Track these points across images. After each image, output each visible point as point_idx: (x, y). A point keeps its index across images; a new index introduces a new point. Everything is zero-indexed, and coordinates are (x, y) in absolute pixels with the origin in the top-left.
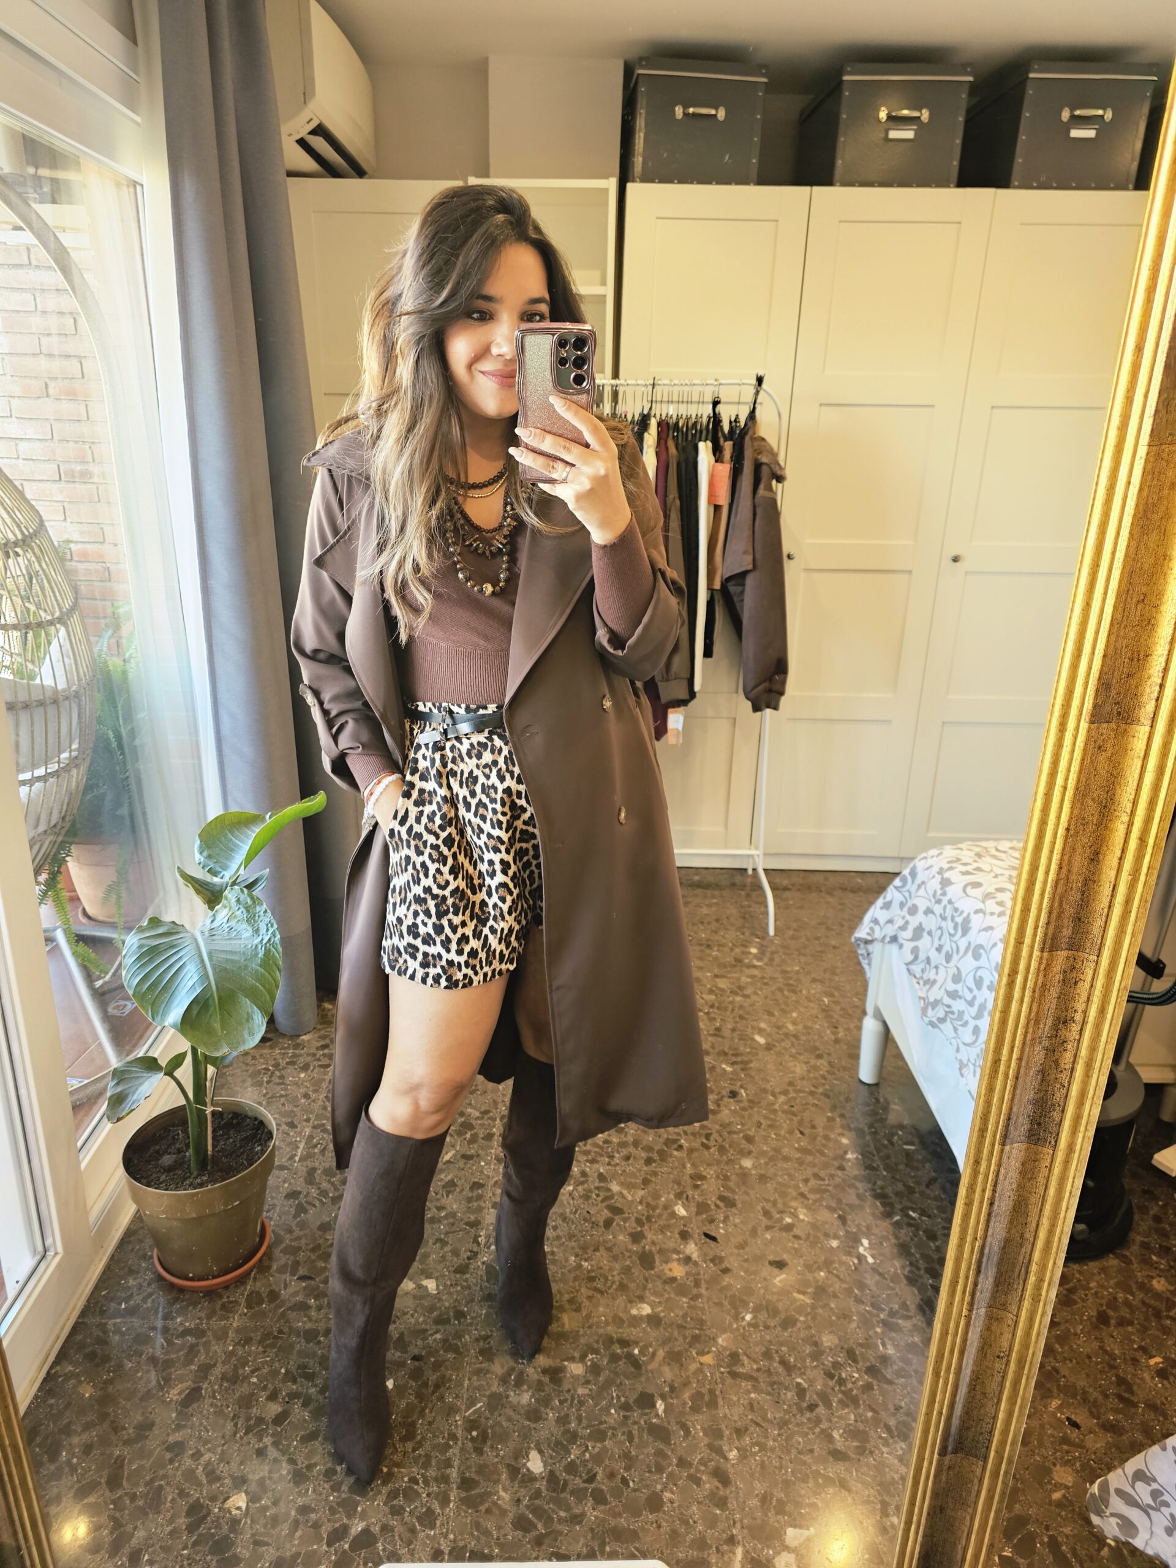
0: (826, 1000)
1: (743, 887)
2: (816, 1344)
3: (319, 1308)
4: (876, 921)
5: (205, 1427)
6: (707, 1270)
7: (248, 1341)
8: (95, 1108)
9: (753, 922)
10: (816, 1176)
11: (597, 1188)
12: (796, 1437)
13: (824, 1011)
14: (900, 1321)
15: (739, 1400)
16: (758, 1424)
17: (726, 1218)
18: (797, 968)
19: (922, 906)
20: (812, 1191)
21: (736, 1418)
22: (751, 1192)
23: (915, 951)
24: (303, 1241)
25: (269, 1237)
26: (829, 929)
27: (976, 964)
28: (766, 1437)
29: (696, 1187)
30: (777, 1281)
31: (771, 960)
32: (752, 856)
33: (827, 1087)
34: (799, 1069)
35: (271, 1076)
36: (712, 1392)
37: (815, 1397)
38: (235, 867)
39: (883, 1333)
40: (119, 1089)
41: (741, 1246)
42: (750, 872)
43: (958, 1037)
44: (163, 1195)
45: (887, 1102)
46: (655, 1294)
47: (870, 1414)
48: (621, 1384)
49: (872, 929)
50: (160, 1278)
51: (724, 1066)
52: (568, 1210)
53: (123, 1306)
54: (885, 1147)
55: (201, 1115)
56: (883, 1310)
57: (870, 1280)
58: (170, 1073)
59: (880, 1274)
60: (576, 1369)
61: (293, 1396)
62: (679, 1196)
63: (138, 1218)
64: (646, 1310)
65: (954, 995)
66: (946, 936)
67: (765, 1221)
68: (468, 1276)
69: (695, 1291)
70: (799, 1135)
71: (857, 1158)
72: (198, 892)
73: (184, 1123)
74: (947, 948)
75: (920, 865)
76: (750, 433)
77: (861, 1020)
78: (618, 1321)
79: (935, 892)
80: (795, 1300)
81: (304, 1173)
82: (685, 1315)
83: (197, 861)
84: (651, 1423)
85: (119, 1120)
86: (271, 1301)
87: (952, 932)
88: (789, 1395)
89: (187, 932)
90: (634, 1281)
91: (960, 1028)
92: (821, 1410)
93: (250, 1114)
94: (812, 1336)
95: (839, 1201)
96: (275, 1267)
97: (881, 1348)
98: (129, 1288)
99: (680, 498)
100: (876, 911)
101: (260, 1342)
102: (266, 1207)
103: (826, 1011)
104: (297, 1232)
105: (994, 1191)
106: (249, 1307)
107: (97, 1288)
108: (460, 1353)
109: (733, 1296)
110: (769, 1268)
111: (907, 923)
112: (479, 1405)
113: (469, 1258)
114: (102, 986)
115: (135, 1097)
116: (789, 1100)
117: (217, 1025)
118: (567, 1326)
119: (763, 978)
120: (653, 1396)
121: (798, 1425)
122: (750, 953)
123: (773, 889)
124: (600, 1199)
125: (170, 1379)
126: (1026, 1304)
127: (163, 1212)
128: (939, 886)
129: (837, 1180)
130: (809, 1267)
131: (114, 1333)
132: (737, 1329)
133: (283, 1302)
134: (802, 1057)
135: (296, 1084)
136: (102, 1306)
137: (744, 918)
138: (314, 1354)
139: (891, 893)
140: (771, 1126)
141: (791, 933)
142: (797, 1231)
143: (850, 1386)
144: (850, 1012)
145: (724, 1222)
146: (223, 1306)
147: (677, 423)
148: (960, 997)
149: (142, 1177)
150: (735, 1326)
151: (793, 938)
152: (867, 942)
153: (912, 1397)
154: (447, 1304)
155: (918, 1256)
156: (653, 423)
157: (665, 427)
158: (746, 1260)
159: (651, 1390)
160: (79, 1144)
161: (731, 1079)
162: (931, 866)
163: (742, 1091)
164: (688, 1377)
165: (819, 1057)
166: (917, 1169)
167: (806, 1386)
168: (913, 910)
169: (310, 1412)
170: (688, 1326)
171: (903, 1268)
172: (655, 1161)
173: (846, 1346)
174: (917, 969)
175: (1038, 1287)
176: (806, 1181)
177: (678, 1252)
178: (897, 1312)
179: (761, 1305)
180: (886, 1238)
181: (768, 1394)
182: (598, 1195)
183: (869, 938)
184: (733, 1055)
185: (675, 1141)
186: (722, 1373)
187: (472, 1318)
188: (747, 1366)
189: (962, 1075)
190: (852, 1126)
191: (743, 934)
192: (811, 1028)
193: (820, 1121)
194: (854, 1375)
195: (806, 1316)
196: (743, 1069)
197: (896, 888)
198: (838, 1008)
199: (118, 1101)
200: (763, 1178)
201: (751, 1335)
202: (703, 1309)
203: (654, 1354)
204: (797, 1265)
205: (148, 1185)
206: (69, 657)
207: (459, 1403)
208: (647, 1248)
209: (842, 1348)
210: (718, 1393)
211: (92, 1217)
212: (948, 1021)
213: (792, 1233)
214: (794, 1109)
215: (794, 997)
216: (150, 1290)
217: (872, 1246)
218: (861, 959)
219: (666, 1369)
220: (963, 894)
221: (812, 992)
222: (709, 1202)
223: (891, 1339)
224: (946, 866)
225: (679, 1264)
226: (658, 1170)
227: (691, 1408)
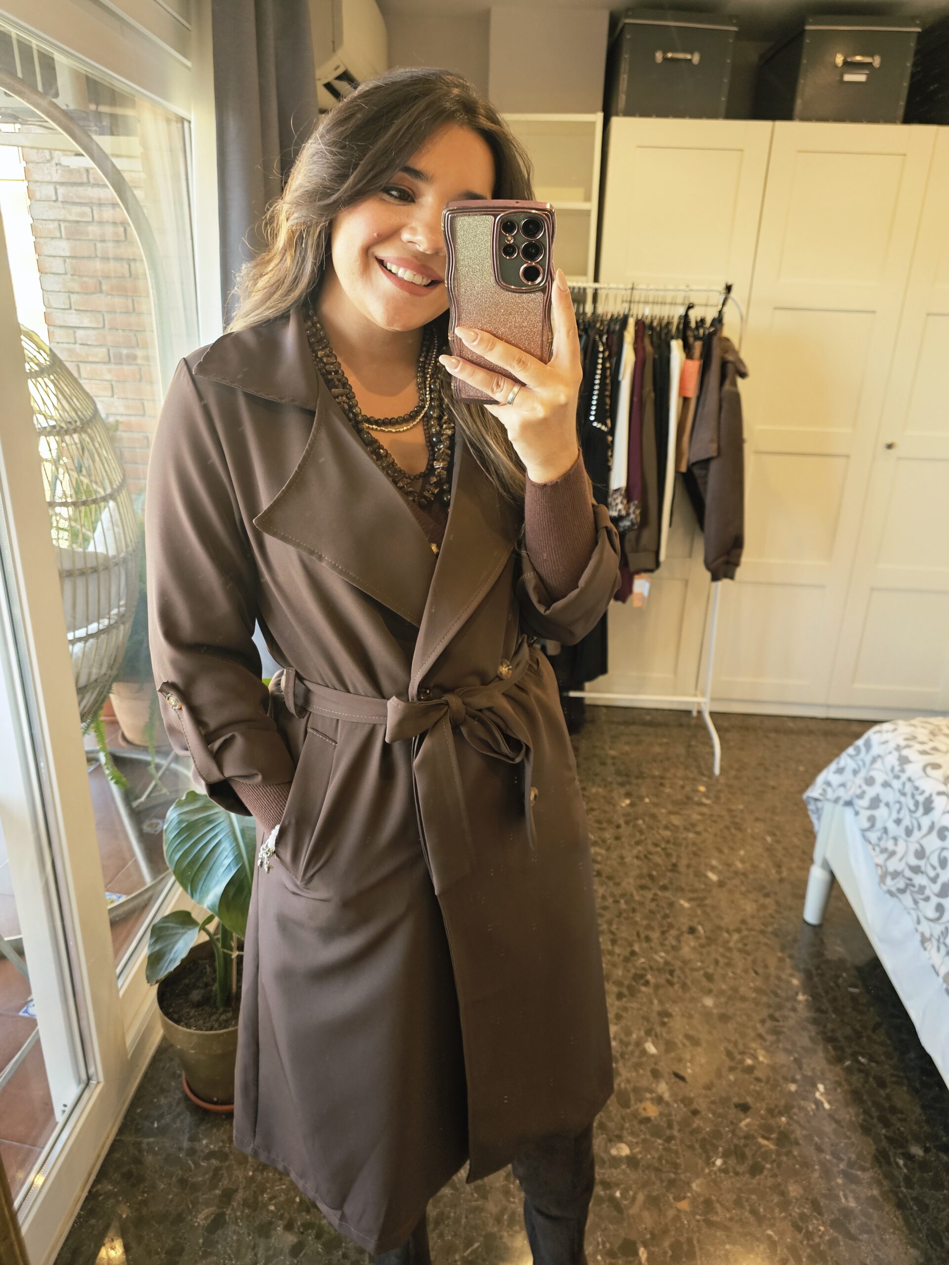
0: (769, 839)
1: (689, 726)
2: (783, 1194)
4: (828, 784)
5: (229, 1255)
6: (678, 1110)
9: (700, 762)
10: (772, 1017)
13: (767, 850)
14: (859, 1173)
17: (693, 1057)
18: (741, 807)
19: (880, 777)
20: (770, 1032)
22: (713, 1031)
23: (872, 819)
27: (939, 844)
29: (664, 1024)
30: (743, 1124)
31: (717, 798)
32: (697, 702)
33: (776, 926)
34: (749, 907)
36: (689, 1241)
37: (785, 1250)
39: (844, 1184)
40: (157, 948)
41: (708, 1087)
42: (695, 714)
45: (829, 943)
46: (633, 1134)
48: (606, 1229)
49: (824, 790)
50: (188, 1100)
51: (682, 902)
53: (156, 1125)
54: (832, 989)
55: (228, 957)
56: (842, 1160)
57: (828, 1127)
58: (203, 927)
59: (838, 1122)
62: (649, 1032)
64: (625, 1150)
65: (916, 870)
66: (905, 811)
67: (727, 1062)
69: (668, 1132)
70: (753, 974)
71: (807, 1001)
73: (211, 956)
74: (907, 822)
75: (874, 738)
76: (718, 334)
77: (808, 870)
79: (893, 767)
80: (761, 1146)
82: (660, 1158)
90: (612, 1120)
91: (922, 904)
94: (779, 1185)
97: (843, 1200)
98: (160, 1107)
99: (655, 390)
100: (828, 774)
107: (133, 1105)
109: (704, 1139)
110: (735, 1111)
111: (864, 792)
112: (476, 1245)
115: (171, 956)
116: (741, 940)
119: (711, 815)
120: (634, 1244)
122: (698, 791)
125: (198, 1203)
127: (193, 1048)
128: (896, 763)
129: (791, 1022)
130: (771, 1112)
131: (148, 1152)
132: (709, 1174)
134: (751, 896)
136: (138, 1124)
137: (692, 757)
139: (845, 759)
141: (734, 773)
142: (758, 1073)
143: (817, 1240)
145: (691, 1061)
147: (652, 322)
148: (922, 873)
149: (174, 1012)
150: (707, 1171)
151: (737, 778)
152: (816, 800)
153: (876, 1256)
155: (870, 1103)
156: (631, 322)
157: (641, 325)
158: (713, 1102)
159: (633, 1236)
160: (118, 971)
161: (690, 916)
162: (887, 741)
163: (700, 928)
164: (667, 1224)
165: (767, 895)
166: (863, 1013)
167: (776, 1238)
168: (870, 781)
169: (323, 1244)
170: (664, 1169)
171: (857, 1115)
172: (625, 996)
173: (810, 1197)
174: (873, 836)
176: (763, 1022)
177: (651, 1091)
178: (855, 1162)
179: (730, 1149)
180: (839, 1084)
181: (742, 1246)
183: (820, 797)
184: (690, 891)
185: (642, 976)
186: (698, 1221)
188: (720, 1214)
189: (925, 949)
190: (801, 967)
191: (692, 772)
192: (757, 866)
193: (772, 962)
195: (772, 1163)
196: (701, 906)
197: (851, 756)
198: (779, 847)
199: (156, 960)
200: (723, 1018)
201: (722, 1181)
202: (676, 1152)
203: (634, 1199)
204: (759, 1109)
205: (178, 1022)
206: (118, 526)
207: (458, 1242)
208: (623, 1085)
209: (807, 1199)
210: (695, 1242)
211: (129, 1040)
212: (908, 892)
213: (753, 1076)
214: (748, 948)
215: (739, 835)
216: (178, 1110)
217: (827, 1092)
218: (810, 813)
219: (646, 1214)
220: (922, 774)
221: (756, 830)
222: (676, 1040)
223: (852, 1191)
224: (903, 743)
225: (653, 1103)
226: (628, 1005)
227: (671, 1257)
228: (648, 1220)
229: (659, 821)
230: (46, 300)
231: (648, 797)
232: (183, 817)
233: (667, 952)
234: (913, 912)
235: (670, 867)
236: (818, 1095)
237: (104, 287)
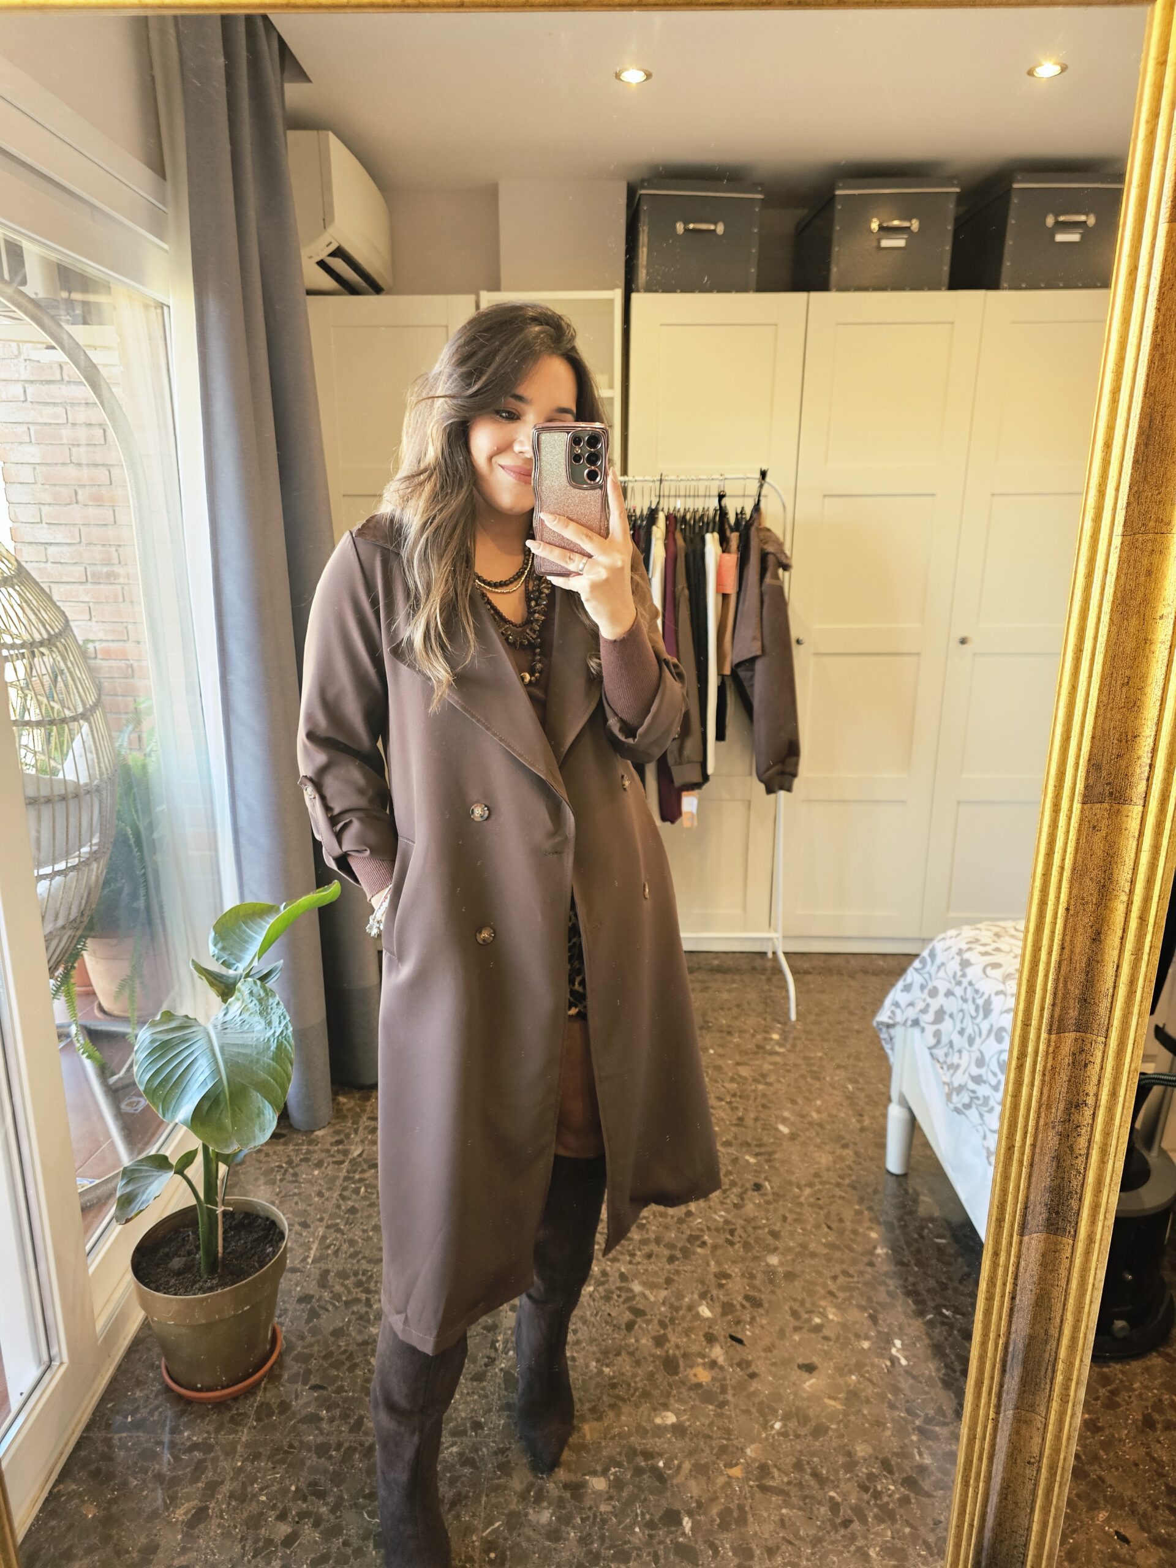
0: (850, 1087)
1: (763, 971)
2: (849, 1454)
3: (331, 1420)
4: (897, 1004)
5: (212, 1550)
6: (734, 1374)
7: (257, 1456)
8: (105, 1210)
9: (774, 1007)
10: (845, 1273)
11: (619, 1289)
12: (831, 1556)
13: (848, 1098)
14: (937, 1429)
15: (769, 1516)
16: (790, 1543)
17: (753, 1319)
18: (820, 1054)
19: (942, 988)
20: (842, 1289)
21: (767, 1536)
22: (778, 1291)
23: (937, 1034)
24: (316, 1348)
25: (281, 1344)
26: (851, 1013)
27: (999, 1047)
28: (800, 1557)
29: (721, 1286)
30: (807, 1385)
31: (794, 1046)
32: (771, 939)
33: (854, 1178)
34: (825, 1159)
35: (284, 1174)
36: (741, 1508)
37: (849, 1512)
38: (249, 958)
39: (919, 1441)
40: (129, 1189)
41: (769, 1349)
42: (770, 955)
43: (983, 1123)
44: (172, 1300)
45: (917, 1194)
46: (680, 1401)
47: (907, 1530)
48: (645, 1500)
49: (893, 1012)
50: (168, 1389)
51: (747, 1157)
52: (588, 1313)
53: (129, 1419)
54: (916, 1241)
55: (212, 1214)
56: (918, 1416)
57: (904, 1384)
58: (180, 1172)
59: (914, 1377)
60: (598, 1484)
61: (303, 1515)
62: (703, 1296)
63: (146, 1325)
64: (671, 1418)
65: (978, 1080)
66: (968, 1019)
67: (793, 1323)
68: (485, 1384)
69: (721, 1398)
70: (826, 1229)
71: (887, 1254)
72: (212, 984)
73: (194, 1223)
74: (969, 1031)
75: (939, 946)
76: (756, 524)
77: (886, 1107)
78: (642, 1431)
79: (955, 973)
80: (826, 1406)
81: (317, 1276)
82: (711, 1425)
83: (211, 953)
84: (677, 1542)
85: (127, 1221)
86: (281, 1413)
87: (974, 1014)
88: (822, 1510)
89: (200, 1025)
90: (658, 1388)
91: (986, 1115)
92: (856, 1526)
93: (262, 1214)
94: (845, 1445)
95: (869, 1299)
96: (286, 1377)
97: (917, 1457)
98: (135, 1400)
99: (689, 587)
100: (896, 994)
101: (270, 1458)
102: (277, 1312)
103: (850, 1098)
104: (309, 1339)
105: (1015, 1284)
106: (259, 1419)
107: (103, 1400)
108: (476, 1468)
109: (762, 1403)
110: (799, 1372)
111: (928, 1005)
112: (497, 1525)
113: (486, 1365)
114: (116, 1082)
115: (144, 1198)
116: (815, 1193)
117: (228, 1122)
118: (588, 1437)
119: (785, 1064)
120: (678, 1513)
121: (832, 1543)
122: (772, 1039)
123: (794, 972)
124: (621, 1300)
125: (177, 1497)
126: (1055, 1405)
127: (171, 1318)
128: (958, 968)
129: (868, 1277)
130: (842, 1370)
131: (120, 1448)
132: (767, 1439)
133: (294, 1414)
134: (827, 1148)
135: (309, 1181)
136: (108, 1419)
137: (766, 1003)
138: (326, 1471)
139: (911, 975)
140: (796, 1220)
141: (812, 1018)
142: (826, 1332)
143: (886, 1499)
144: (876, 1099)
145: (750, 1323)
146: (232, 1420)
147: (684, 517)
148: (985, 1082)
149: (151, 1282)
150: (764, 1435)
151: (815, 1023)
152: (889, 1026)
154: (463, 1415)
155: (953, 1357)
156: (661, 517)
157: (672, 520)
158: (774, 1364)
159: (677, 1506)
160: (88, 1247)
161: (756, 1171)
162: (950, 948)
163: (767, 1184)
164: (715, 1492)
165: (845, 1146)
166: (949, 1264)
167: (839, 1499)
168: (934, 993)
169: (321, 1533)
170: (715, 1436)
171: (938, 1370)
172: (677, 1259)
173: (880, 1456)
174: (940, 1053)
175: (1066, 1387)
176: (835, 1278)
177: (703, 1356)
178: (933, 1418)
179: (791, 1412)
180: (919, 1338)
181: (800, 1509)
182: (619, 1296)
183: (891, 1022)
184: (757, 1146)
185: (698, 1237)
186: (751, 1487)
187: (490, 1429)
188: (777, 1479)
190: (881, 1220)
191: (765, 1019)
192: (836, 1116)
193: (848, 1215)
194: (891, 1487)
195: (838, 1423)
196: (768, 1161)
197: (916, 970)
198: (862, 1095)
199: (127, 1201)
200: (790, 1276)
201: (780, 1444)
202: (729, 1418)
203: (679, 1467)
204: (827, 1369)
205: (157, 1290)
206: (91, 752)
207: (476, 1522)
208: (671, 1352)
209: (877, 1458)
210: (747, 1509)
211: (99, 1325)
212: (974, 1106)
213: (821, 1334)
214: (820, 1202)
215: (817, 1085)
216: (157, 1402)
217: (905, 1347)
218: (883, 1042)
219: (692, 1483)
220: (983, 976)
221: (837, 1078)
222: (735, 1302)
223: (929, 1448)
224: (965, 947)
225: (705, 1369)
226: (681, 1268)
227: (719, 1525)
228: (695, 1489)
229: (726, 1074)
230: (12, 513)
231: (712, 1048)
232: (155, 1036)
233: (726, 1211)
234: (980, 1128)
235: (734, 1122)
236: (894, 1351)
237: (80, 498)
